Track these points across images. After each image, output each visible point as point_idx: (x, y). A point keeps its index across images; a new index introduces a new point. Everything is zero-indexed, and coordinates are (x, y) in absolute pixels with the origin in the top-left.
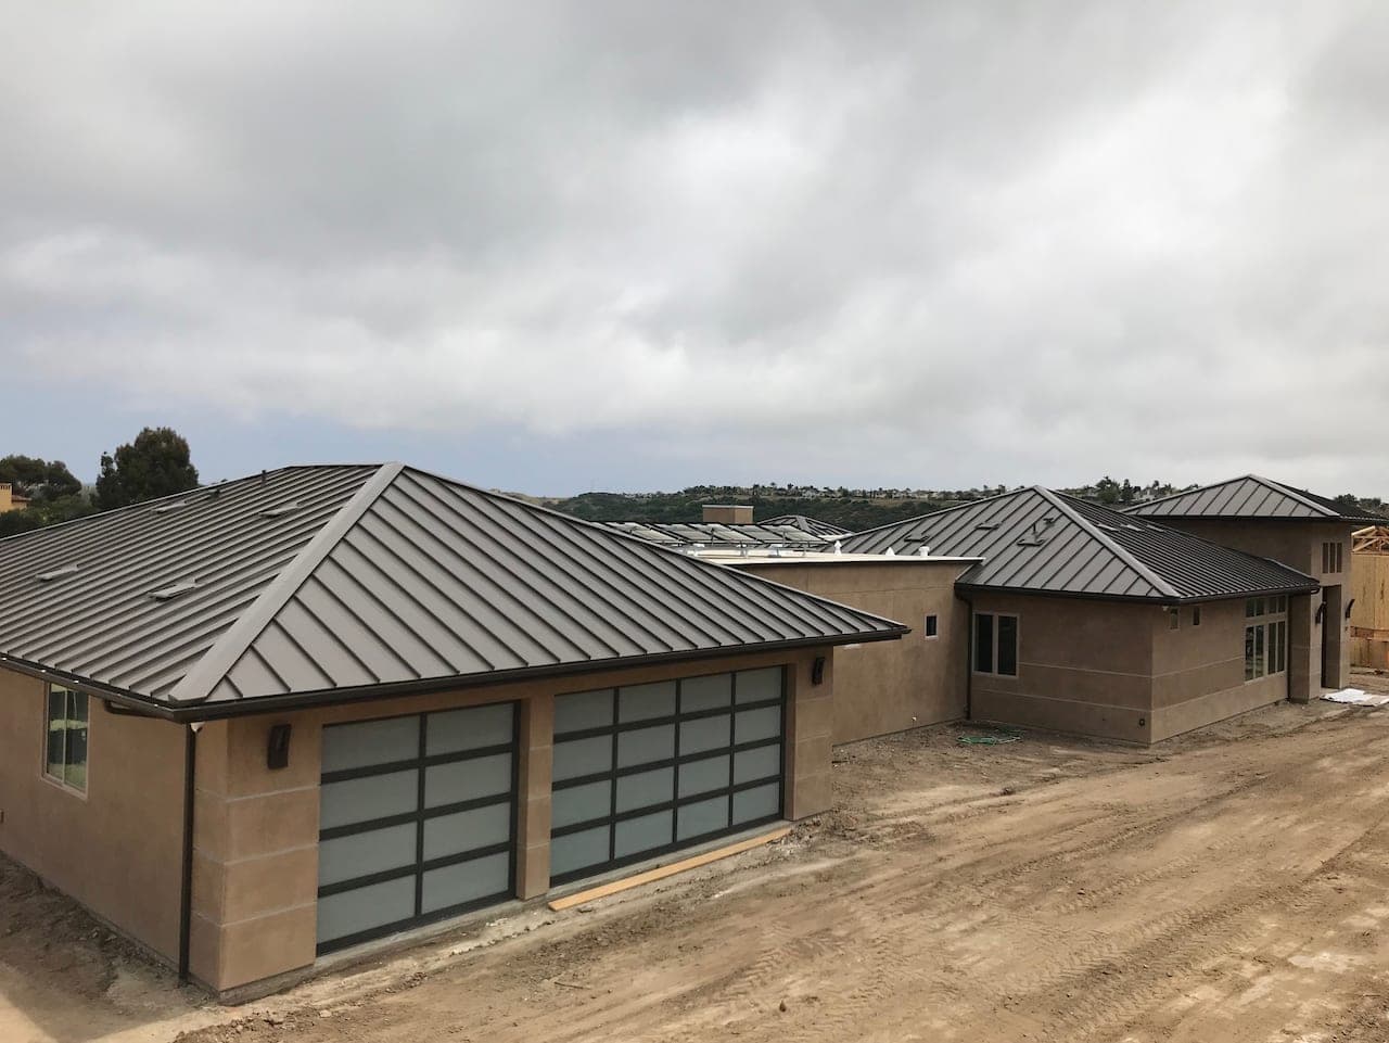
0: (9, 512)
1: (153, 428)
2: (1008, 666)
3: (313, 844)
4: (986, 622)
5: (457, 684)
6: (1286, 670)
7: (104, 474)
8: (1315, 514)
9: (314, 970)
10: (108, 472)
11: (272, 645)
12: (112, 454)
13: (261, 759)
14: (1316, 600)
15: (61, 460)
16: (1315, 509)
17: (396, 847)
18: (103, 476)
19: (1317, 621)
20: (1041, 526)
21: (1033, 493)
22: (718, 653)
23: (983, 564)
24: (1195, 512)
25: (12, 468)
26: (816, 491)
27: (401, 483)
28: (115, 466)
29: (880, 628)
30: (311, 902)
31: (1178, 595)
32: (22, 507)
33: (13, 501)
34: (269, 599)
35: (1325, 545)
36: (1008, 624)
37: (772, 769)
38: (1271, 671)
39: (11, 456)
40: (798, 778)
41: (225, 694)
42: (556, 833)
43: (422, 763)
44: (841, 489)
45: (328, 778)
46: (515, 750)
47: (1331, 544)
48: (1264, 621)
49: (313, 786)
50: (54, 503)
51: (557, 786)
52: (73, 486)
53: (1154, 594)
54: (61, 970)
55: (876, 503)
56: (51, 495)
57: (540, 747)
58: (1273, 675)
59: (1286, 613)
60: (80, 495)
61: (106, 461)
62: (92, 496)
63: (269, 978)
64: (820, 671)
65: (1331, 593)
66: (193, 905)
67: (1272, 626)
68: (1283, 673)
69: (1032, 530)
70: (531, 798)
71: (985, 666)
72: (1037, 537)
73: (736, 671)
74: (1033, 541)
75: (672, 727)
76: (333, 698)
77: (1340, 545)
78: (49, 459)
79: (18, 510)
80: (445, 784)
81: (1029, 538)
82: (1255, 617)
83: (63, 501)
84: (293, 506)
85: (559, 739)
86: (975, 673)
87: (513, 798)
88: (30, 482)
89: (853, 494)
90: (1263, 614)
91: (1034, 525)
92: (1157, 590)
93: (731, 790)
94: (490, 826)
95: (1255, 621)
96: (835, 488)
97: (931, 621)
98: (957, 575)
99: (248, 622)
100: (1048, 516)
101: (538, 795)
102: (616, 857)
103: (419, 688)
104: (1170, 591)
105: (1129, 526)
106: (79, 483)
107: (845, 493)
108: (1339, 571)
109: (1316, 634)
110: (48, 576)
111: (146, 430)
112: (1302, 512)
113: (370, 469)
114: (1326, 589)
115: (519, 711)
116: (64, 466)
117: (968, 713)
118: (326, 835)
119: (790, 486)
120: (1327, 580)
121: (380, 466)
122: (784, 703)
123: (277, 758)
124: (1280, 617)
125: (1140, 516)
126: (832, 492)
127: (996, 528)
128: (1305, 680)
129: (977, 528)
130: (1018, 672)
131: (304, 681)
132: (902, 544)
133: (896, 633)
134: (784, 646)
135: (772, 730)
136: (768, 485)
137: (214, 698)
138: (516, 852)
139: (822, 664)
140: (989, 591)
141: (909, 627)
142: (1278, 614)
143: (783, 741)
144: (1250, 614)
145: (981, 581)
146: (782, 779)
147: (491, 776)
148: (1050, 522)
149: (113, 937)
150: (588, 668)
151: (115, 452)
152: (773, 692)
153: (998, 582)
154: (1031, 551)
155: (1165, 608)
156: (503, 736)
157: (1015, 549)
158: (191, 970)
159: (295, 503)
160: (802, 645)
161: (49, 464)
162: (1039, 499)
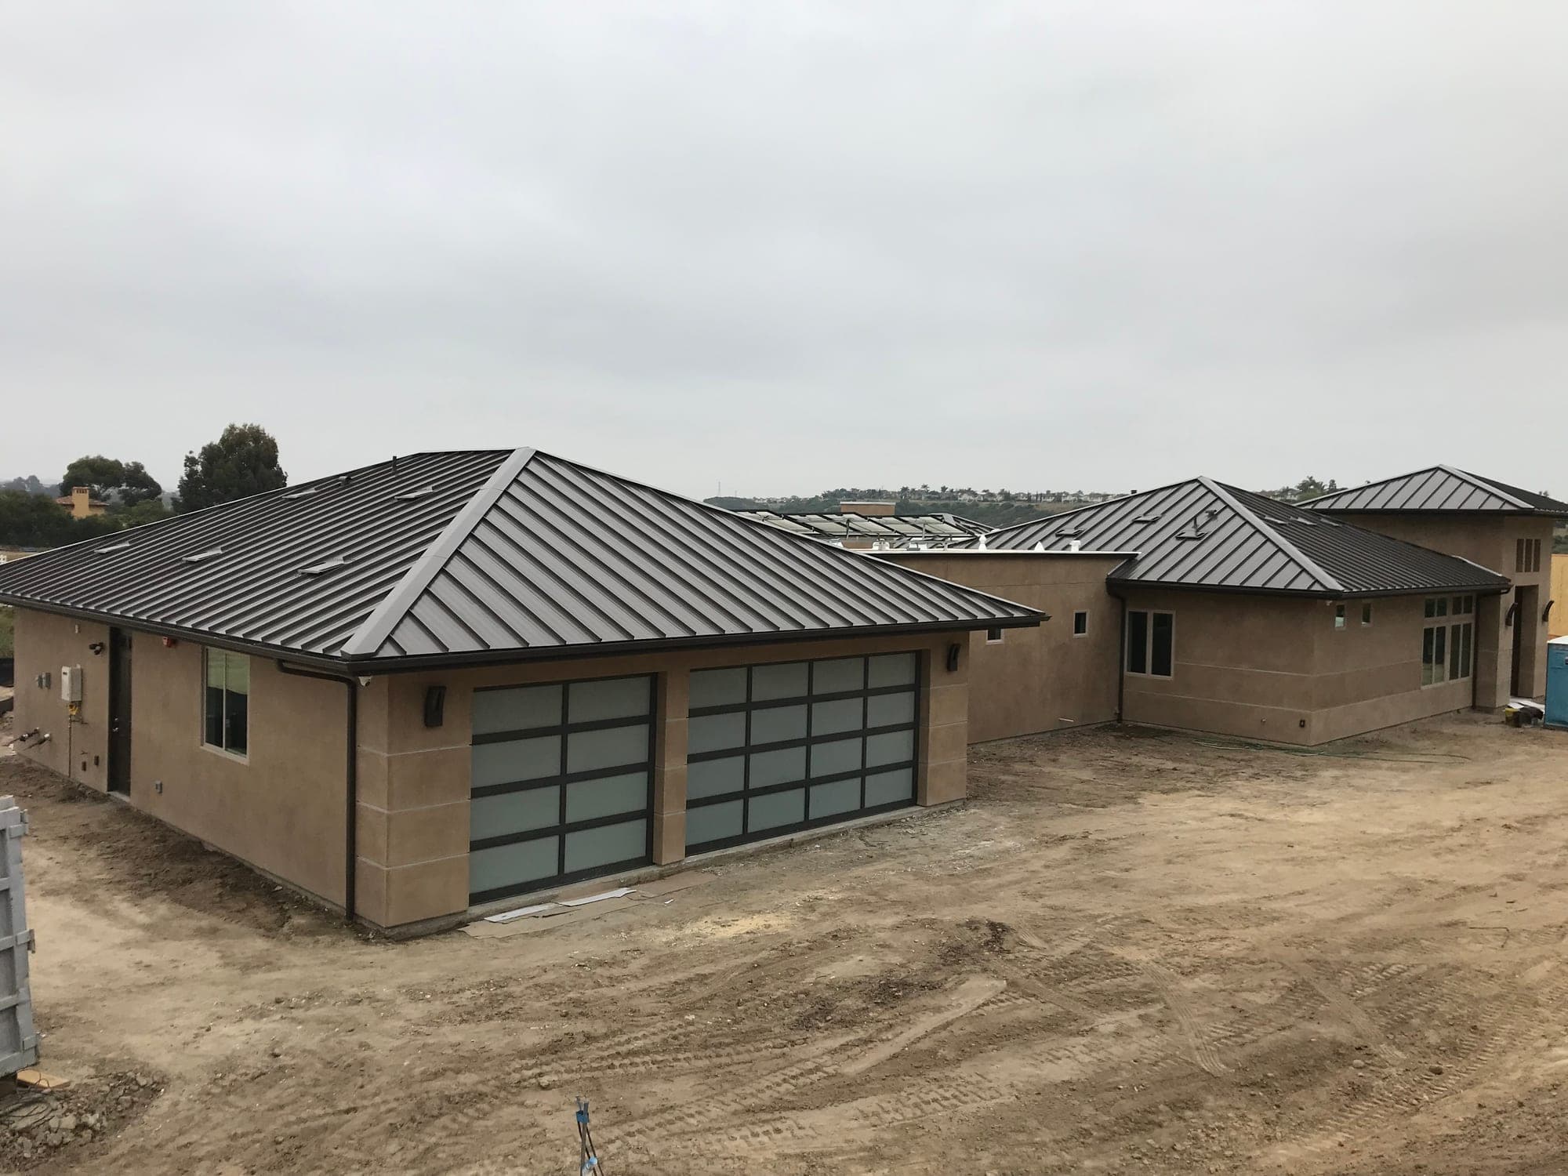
0: (88, 517)
1: (239, 425)
2: (1162, 666)
3: (466, 799)
4: (1139, 621)
5: (598, 650)
6: (1471, 676)
7: (187, 476)
8: (1507, 507)
9: (468, 917)
10: (191, 474)
11: (427, 611)
12: (196, 455)
13: (419, 718)
14: (1508, 600)
15: (138, 461)
16: (1507, 502)
17: (540, 809)
18: (186, 478)
19: (1508, 623)
20: (1201, 520)
21: (1197, 484)
22: (849, 633)
23: (1139, 558)
24: (1377, 505)
25: (87, 469)
26: (975, 494)
27: (534, 467)
28: (199, 468)
29: (1017, 614)
30: (465, 853)
31: (1341, 588)
32: (100, 512)
33: (91, 506)
34: (419, 572)
35: (1520, 542)
36: (1163, 622)
37: (906, 755)
38: (1454, 675)
39: (87, 457)
40: (932, 764)
41: (389, 652)
42: (692, 804)
43: (564, 730)
44: (1002, 493)
45: (478, 740)
46: (652, 720)
47: (1529, 542)
48: (1449, 621)
49: (466, 745)
50: (134, 508)
51: (692, 759)
52: (154, 489)
53: (1317, 587)
54: (238, 911)
55: (1043, 507)
56: (130, 500)
57: (675, 719)
58: (1455, 681)
59: (1473, 614)
60: (160, 500)
61: (190, 461)
62: (174, 501)
63: (428, 919)
64: (955, 658)
65: (1526, 594)
66: (357, 853)
67: (1456, 629)
68: (1468, 679)
69: (1193, 523)
70: (668, 768)
71: (1138, 666)
72: (1198, 531)
73: (870, 655)
74: (1192, 534)
75: (805, 707)
76: (487, 659)
77: (1538, 542)
78: (126, 459)
79: (96, 515)
80: (585, 751)
81: (1190, 532)
82: (1435, 618)
83: (145, 505)
84: (429, 489)
85: (694, 713)
86: (1126, 673)
87: (650, 768)
88: (107, 486)
89: (1016, 498)
90: (1445, 614)
91: (1195, 518)
92: (1322, 585)
93: (863, 773)
94: (628, 793)
95: (1434, 623)
96: (995, 490)
97: (1080, 619)
98: (1110, 569)
99: (402, 592)
100: (1211, 509)
101: (674, 765)
102: (749, 831)
103: (563, 653)
104: (1333, 584)
105: (1300, 520)
106: (158, 487)
107: (1006, 496)
108: (1537, 569)
109: (1506, 639)
110: (196, 558)
111: (233, 427)
112: (1494, 505)
113: (503, 454)
114: (1520, 591)
115: (656, 685)
116: (142, 467)
117: (1120, 715)
118: (477, 793)
119: (944, 489)
120: (1521, 579)
121: (511, 451)
122: (918, 689)
123: (433, 717)
124: (1464, 619)
125: (1317, 510)
126: (992, 495)
127: (1154, 521)
128: (1492, 688)
129: (1135, 522)
130: (1172, 672)
131: (459, 643)
132: (1053, 539)
133: (1033, 620)
134: (915, 629)
135: (905, 715)
136: (918, 488)
137: (382, 654)
138: (653, 820)
139: (957, 651)
140: (1143, 586)
141: (1048, 614)
142: (1463, 616)
143: (917, 726)
144: (1429, 613)
145: (1135, 576)
146: (915, 765)
147: (630, 745)
148: (1213, 516)
149: (280, 888)
150: (722, 641)
151: (200, 451)
152: (907, 679)
153: (1152, 577)
154: (1189, 546)
155: (1329, 603)
156: (641, 708)
157: (1174, 543)
158: (356, 911)
159: (430, 487)
160: (935, 627)
161: (127, 465)
162: (1202, 491)
